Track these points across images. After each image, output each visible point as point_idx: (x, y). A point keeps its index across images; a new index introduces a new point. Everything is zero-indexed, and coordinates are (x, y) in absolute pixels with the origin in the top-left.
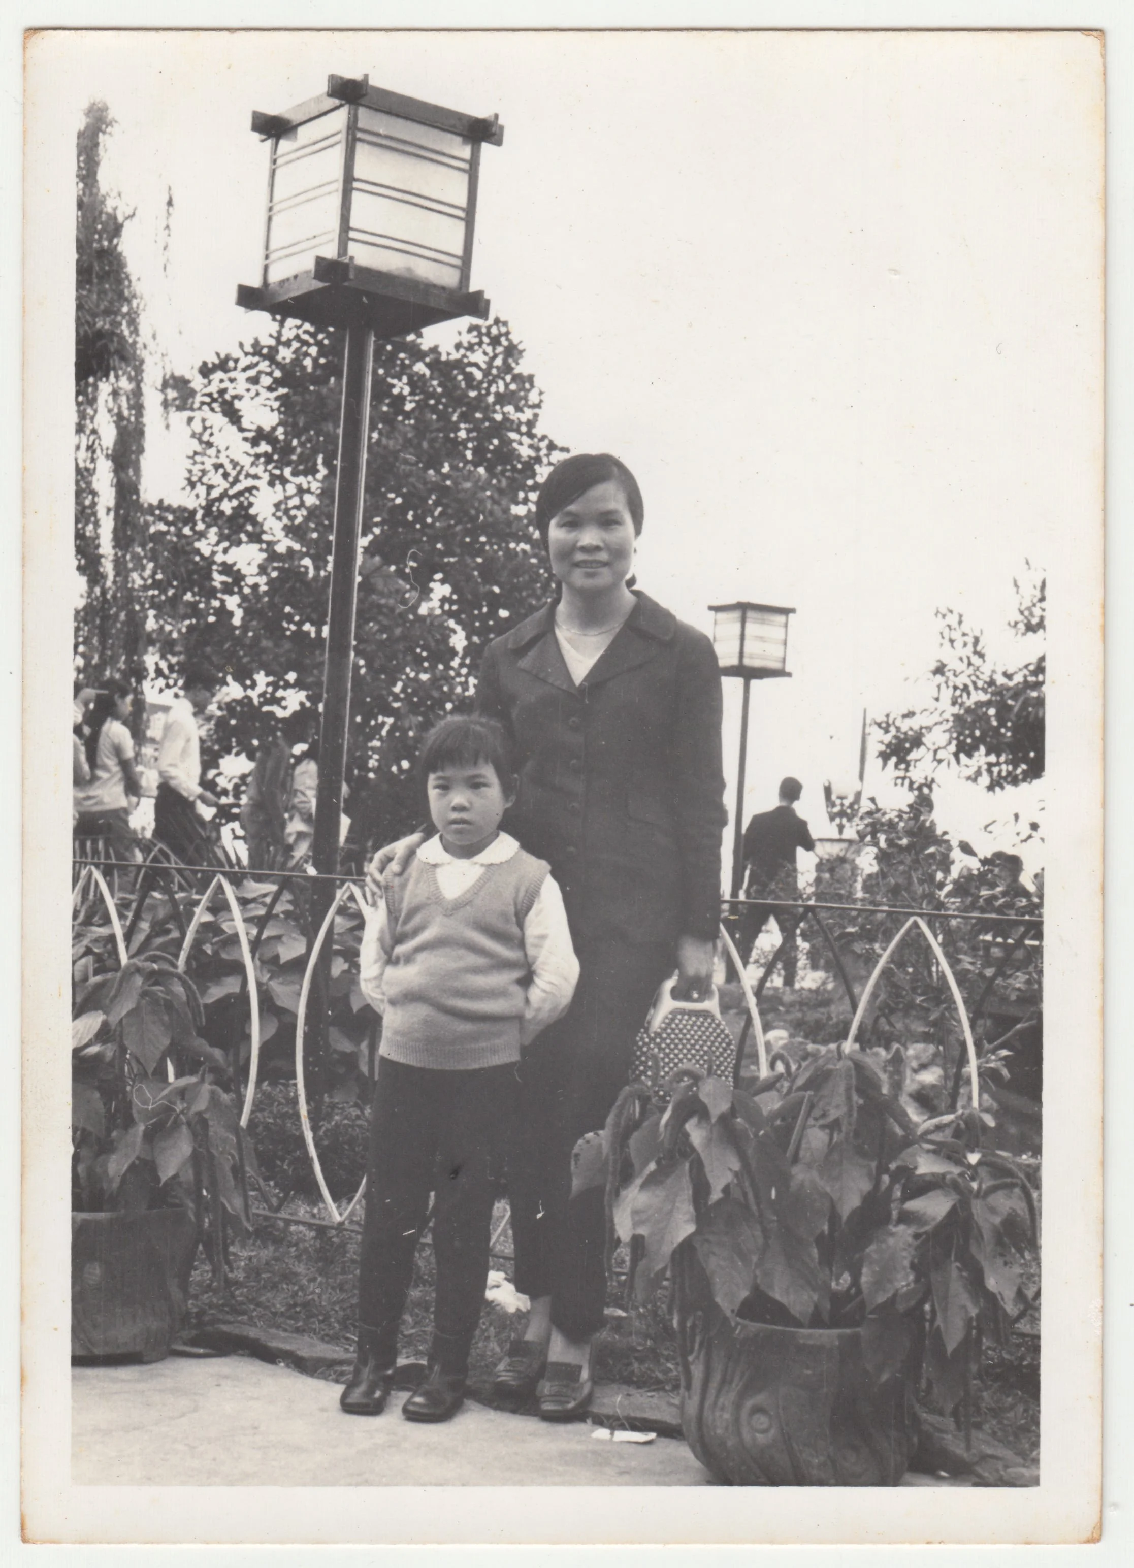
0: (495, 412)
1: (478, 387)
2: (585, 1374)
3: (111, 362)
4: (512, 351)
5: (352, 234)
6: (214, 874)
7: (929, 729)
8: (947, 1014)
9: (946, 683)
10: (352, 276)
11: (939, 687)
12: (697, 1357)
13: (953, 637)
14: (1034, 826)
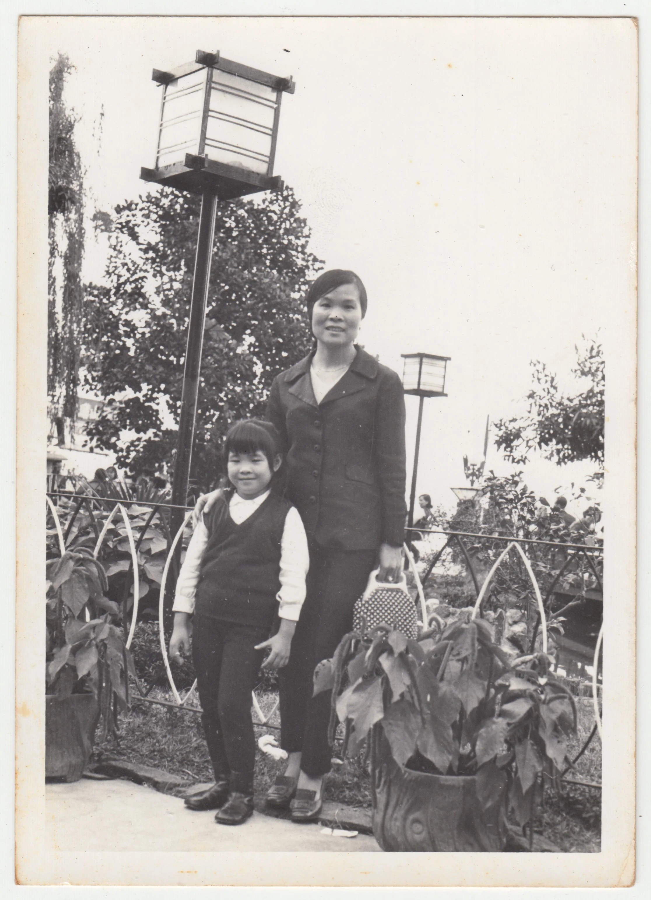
0: (283, 239)
1: (274, 225)
2: (318, 797)
3: (66, 204)
4: (294, 205)
5: (207, 142)
6: (116, 503)
7: (525, 429)
8: (530, 595)
9: (535, 403)
10: (206, 165)
11: (531, 405)
12: (382, 790)
13: (540, 377)
14: (583, 490)
